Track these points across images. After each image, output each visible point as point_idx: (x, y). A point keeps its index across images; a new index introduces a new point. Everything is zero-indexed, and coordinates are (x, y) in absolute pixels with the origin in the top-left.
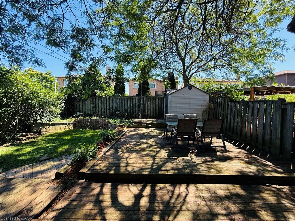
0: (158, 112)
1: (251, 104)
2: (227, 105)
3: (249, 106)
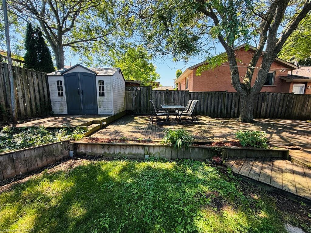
0: (41, 104)
1: (173, 92)
2: (151, 92)
3: (172, 93)
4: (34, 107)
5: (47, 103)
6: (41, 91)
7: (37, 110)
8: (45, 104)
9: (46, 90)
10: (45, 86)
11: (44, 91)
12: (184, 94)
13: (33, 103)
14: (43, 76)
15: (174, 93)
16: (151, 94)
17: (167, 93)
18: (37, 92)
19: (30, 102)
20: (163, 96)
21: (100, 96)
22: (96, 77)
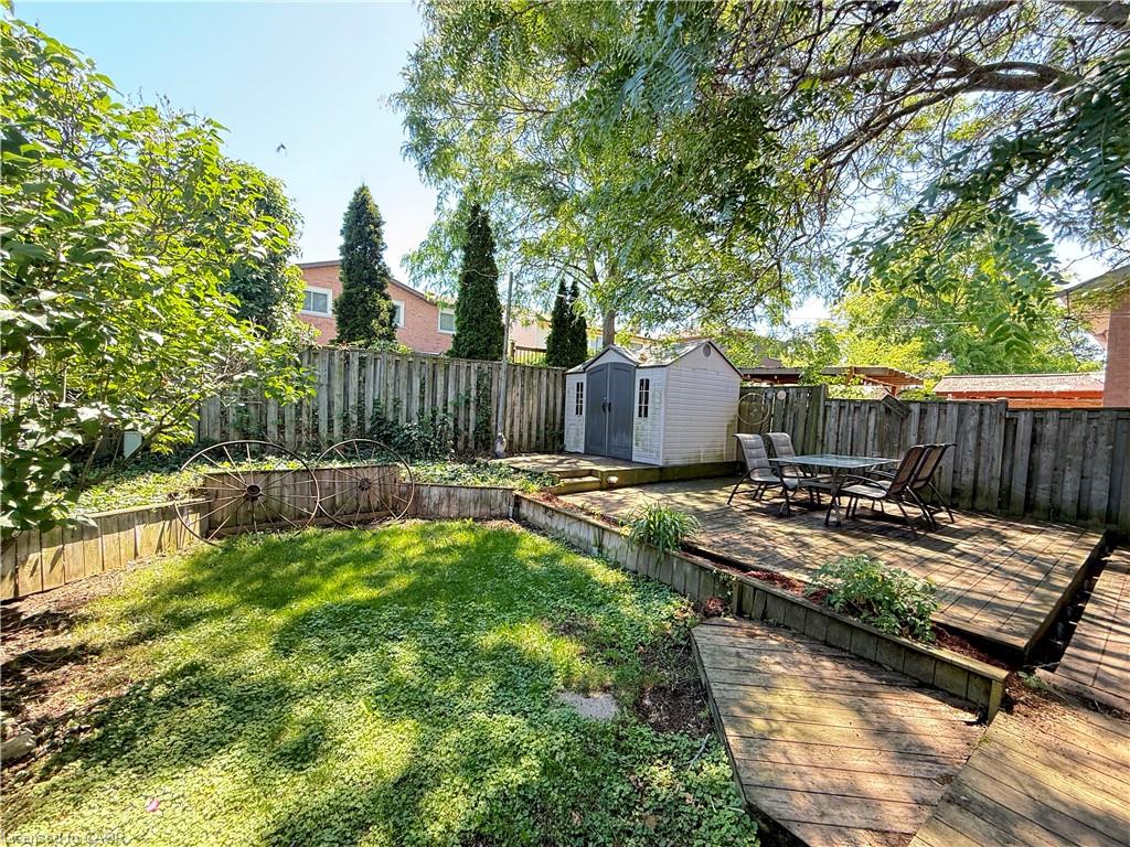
1: (915, 409)
2: (822, 408)
3: (910, 411)
4: (534, 433)
5: (557, 426)
6: (551, 404)
7: (538, 438)
8: (554, 429)
9: (559, 401)
10: (560, 395)
11: (555, 404)
12: (977, 416)
13: (534, 426)
14: (559, 374)
15: (923, 412)
16: (822, 412)
17: (888, 411)
18: (543, 406)
19: (530, 424)
20: (872, 423)
21: (640, 416)
22: (637, 370)
